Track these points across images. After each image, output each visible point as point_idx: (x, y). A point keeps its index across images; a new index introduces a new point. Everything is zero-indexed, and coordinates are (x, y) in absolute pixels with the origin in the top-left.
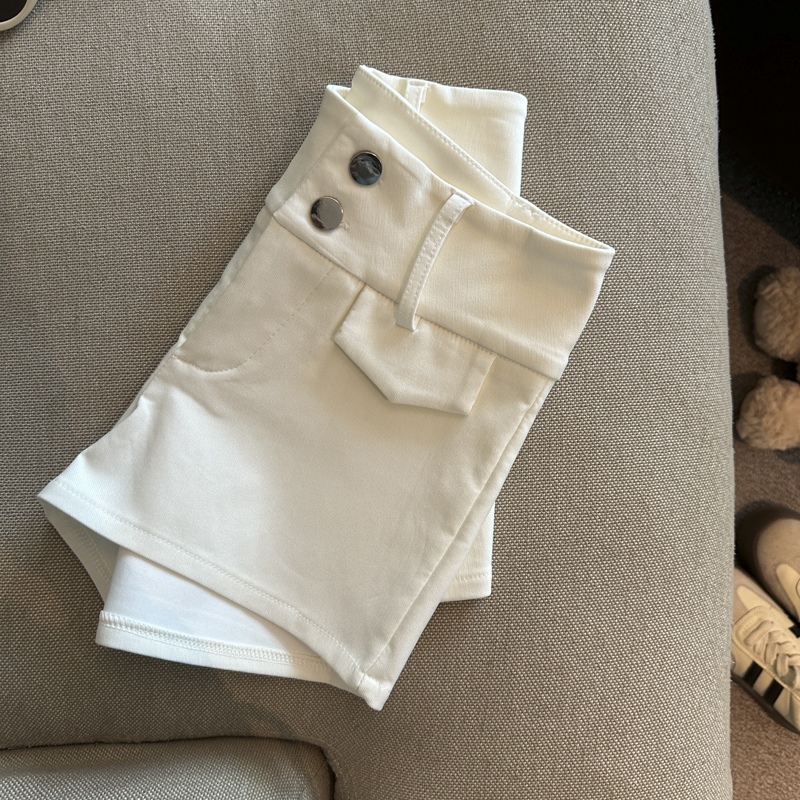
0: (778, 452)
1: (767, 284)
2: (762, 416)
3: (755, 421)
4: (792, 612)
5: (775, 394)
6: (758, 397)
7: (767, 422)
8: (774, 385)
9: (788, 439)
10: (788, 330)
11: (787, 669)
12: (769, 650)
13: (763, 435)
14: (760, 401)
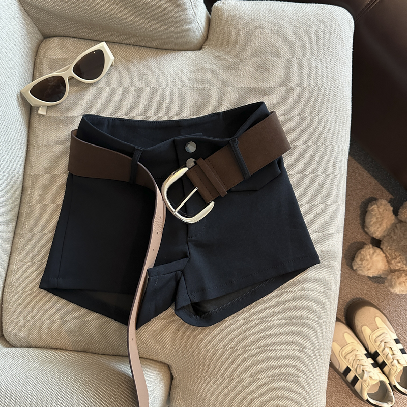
0: (369, 277)
1: (372, 205)
2: (363, 261)
3: (360, 263)
4: (367, 347)
5: (369, 252)
7: (365, 264)
8: (370, 248)
9: (373, 272)
10: (378, 226)
11: (361, 371)
12: (354, 362)
13: (363, 269)
14: (363, 254)
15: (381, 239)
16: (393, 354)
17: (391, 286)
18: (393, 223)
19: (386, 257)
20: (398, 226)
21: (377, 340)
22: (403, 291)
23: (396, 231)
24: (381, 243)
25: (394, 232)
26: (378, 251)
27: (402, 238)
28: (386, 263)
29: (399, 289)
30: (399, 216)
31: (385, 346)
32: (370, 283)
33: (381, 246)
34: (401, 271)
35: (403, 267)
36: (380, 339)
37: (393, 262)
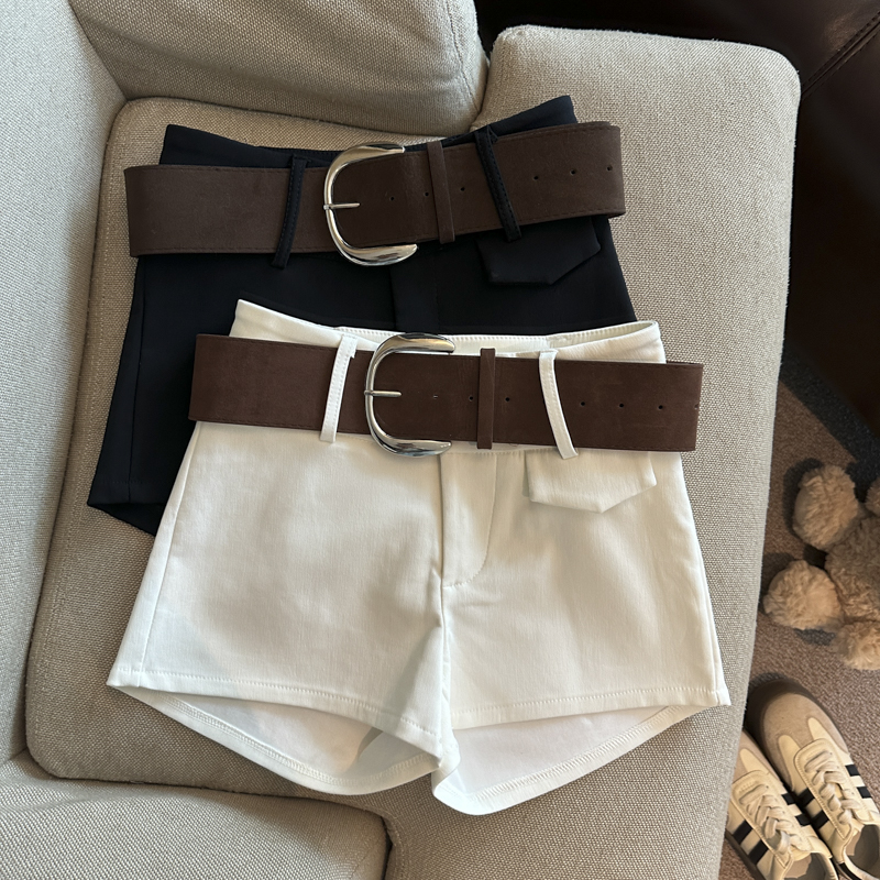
0: (797, 630)
1: (811, 478)
2: (788, 596)
3: (781, 600)
4: (787, 781)
5: (802, 578)
6: (786, 579)
7: (791, 602)
8: (802, 570)
9: (808, 621)
11: (774, 832)
12: (760, 812)
13: (786, 613)
14: (788, 582)
15: (827, 551)
16: (844, 798)
17: (846, 653)
18: (856, 518)
19: (837, 589)
20: (865, 523)
21: (809, 766)
22: (870, 664)
23: (861, 536)
24: (827, 558)
25: (857, 538)
26: (821, 576)
27: (874, 552)
28: (836, 604)
29: (862, 660)
30: (867, 503)
31: (826, 779)
32: (799, 641)
33: (827, 566)
34: (868, 620)
35: (873, 613)
36: (817, 764)
37: (851, 601)
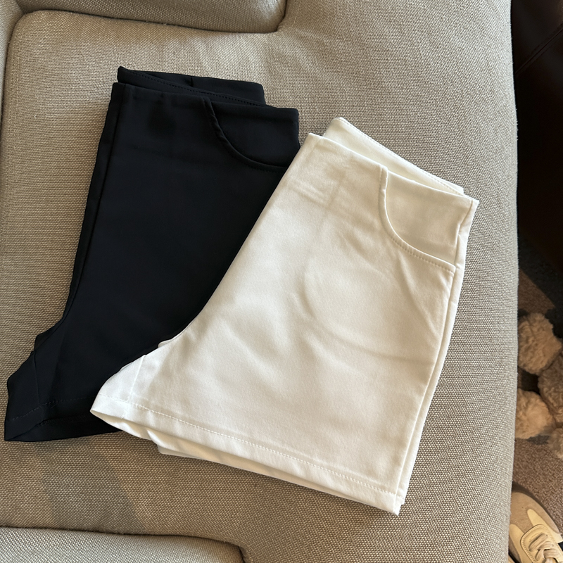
10: (531, 354)
15: (537, 374)
17: (558, 449)
24: (539, 379)
28: (549, 416)
37: (560, 411)
